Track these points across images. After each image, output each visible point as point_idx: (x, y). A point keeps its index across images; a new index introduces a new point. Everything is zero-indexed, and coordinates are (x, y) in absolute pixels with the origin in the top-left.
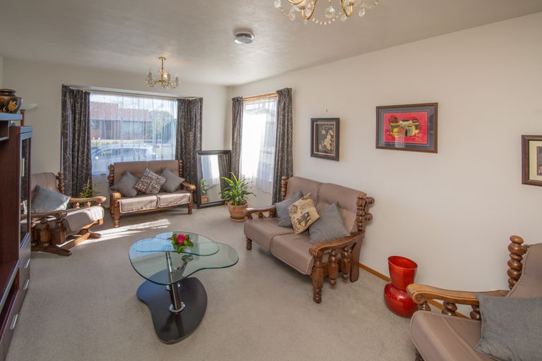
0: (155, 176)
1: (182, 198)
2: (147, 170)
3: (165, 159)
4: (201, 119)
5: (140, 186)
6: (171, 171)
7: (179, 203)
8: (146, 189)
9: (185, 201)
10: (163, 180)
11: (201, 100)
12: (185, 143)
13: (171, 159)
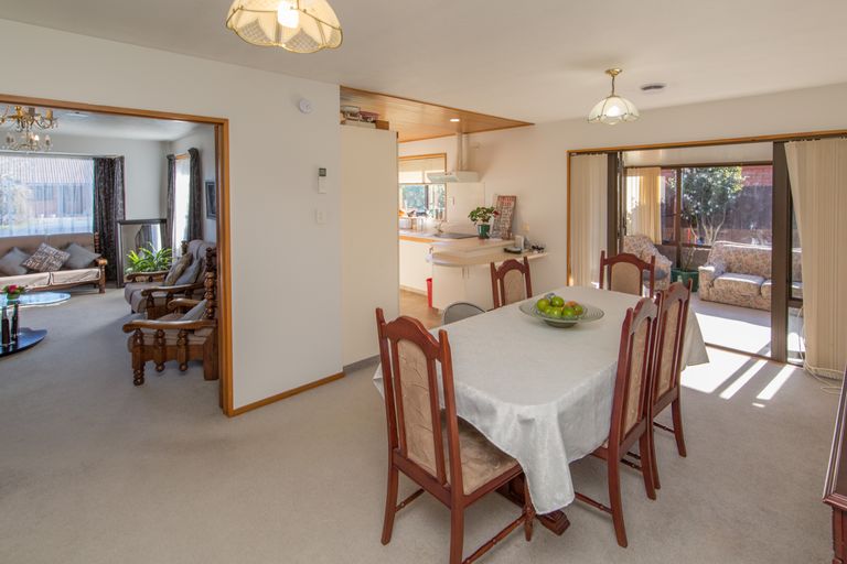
0: (53, 250)
1: (87, 274)
2: (44, 245)
3: (75, 232)
4: (123, 182)
5: (30, 263)
6: (83, 246)
7: (82, 280)
8: (39, 266)
9: (91, 278)
10: (65, 256)
11: (122, 159)
12: (106, 211)
13: (86, 231)
